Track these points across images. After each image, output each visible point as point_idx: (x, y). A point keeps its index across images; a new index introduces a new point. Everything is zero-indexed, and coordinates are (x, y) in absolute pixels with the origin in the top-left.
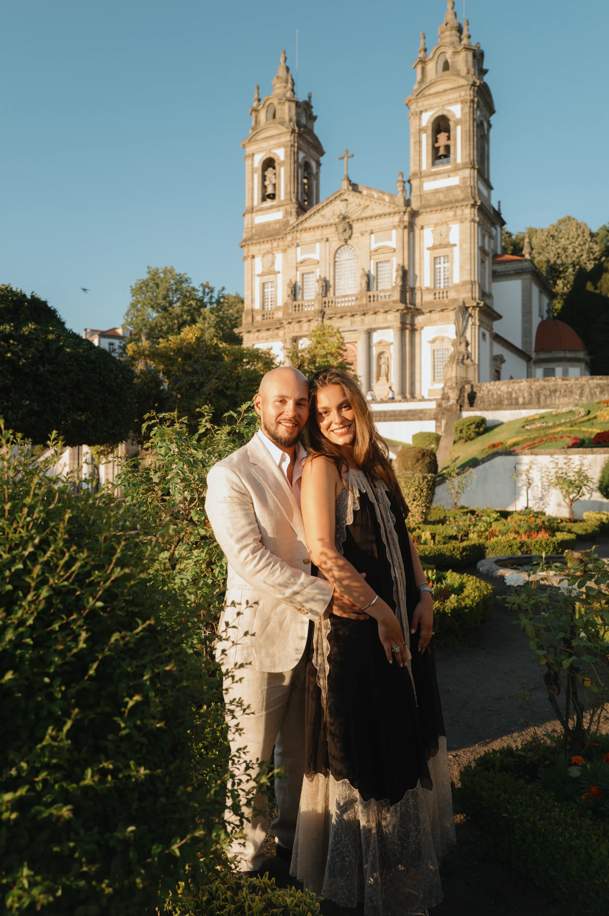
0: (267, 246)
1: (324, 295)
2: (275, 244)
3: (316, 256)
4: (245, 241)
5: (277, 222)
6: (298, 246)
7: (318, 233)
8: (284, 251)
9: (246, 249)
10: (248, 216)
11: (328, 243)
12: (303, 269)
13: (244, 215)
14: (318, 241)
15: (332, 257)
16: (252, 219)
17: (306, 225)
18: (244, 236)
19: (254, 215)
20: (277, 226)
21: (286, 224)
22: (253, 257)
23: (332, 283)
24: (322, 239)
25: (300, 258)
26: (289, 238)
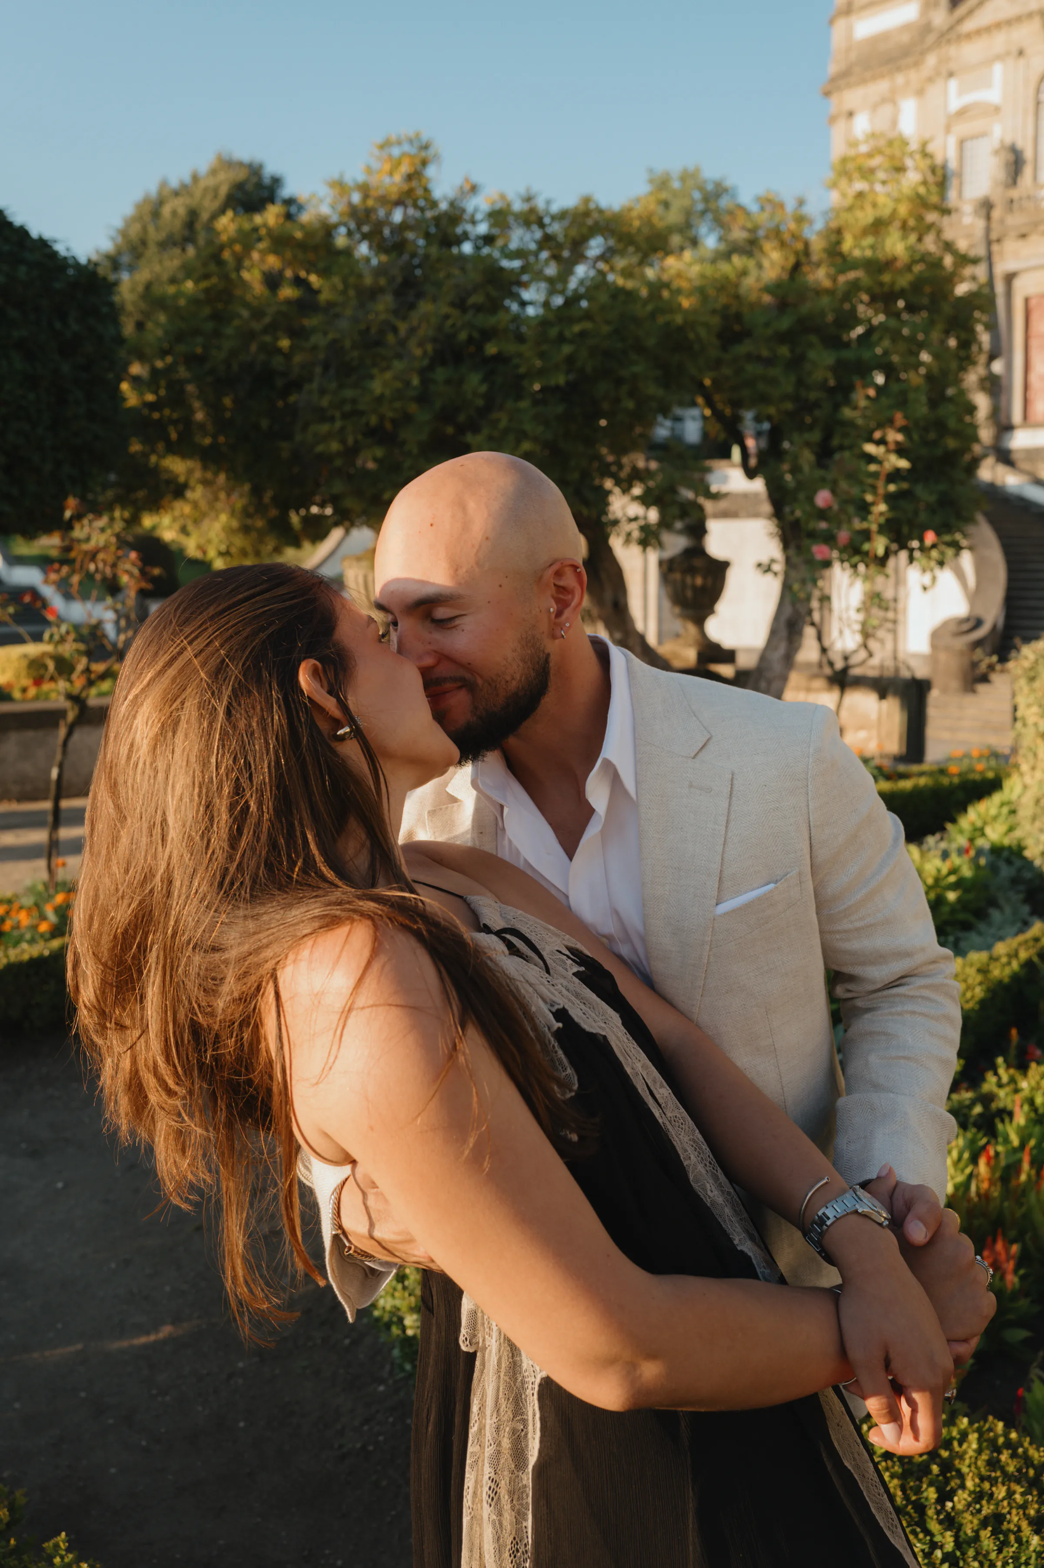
0: (882, 87)
1: (1010, 181)
2: (900, 79)
3: (993, 95)
4: (834, 80)
5: (906, 27)
6: (951, 75)
7: (999, 41)
8: (920, 93)
9: (834, 99)
10: (841, 24)
11: (1022, 62)
12: (962, 129)
13: (831, 22)
14: (999, 58)
15: (1031, 92)
16: (850, 30)
17: (969, 26)
18: (832, 69)
19: (853, 18)
20: (905, 38)
21: (925, 29)
22: (851, 114)
23: (1028, 154)
24: (1008, 53)
25: (955, 104)
26: (931, 60)
